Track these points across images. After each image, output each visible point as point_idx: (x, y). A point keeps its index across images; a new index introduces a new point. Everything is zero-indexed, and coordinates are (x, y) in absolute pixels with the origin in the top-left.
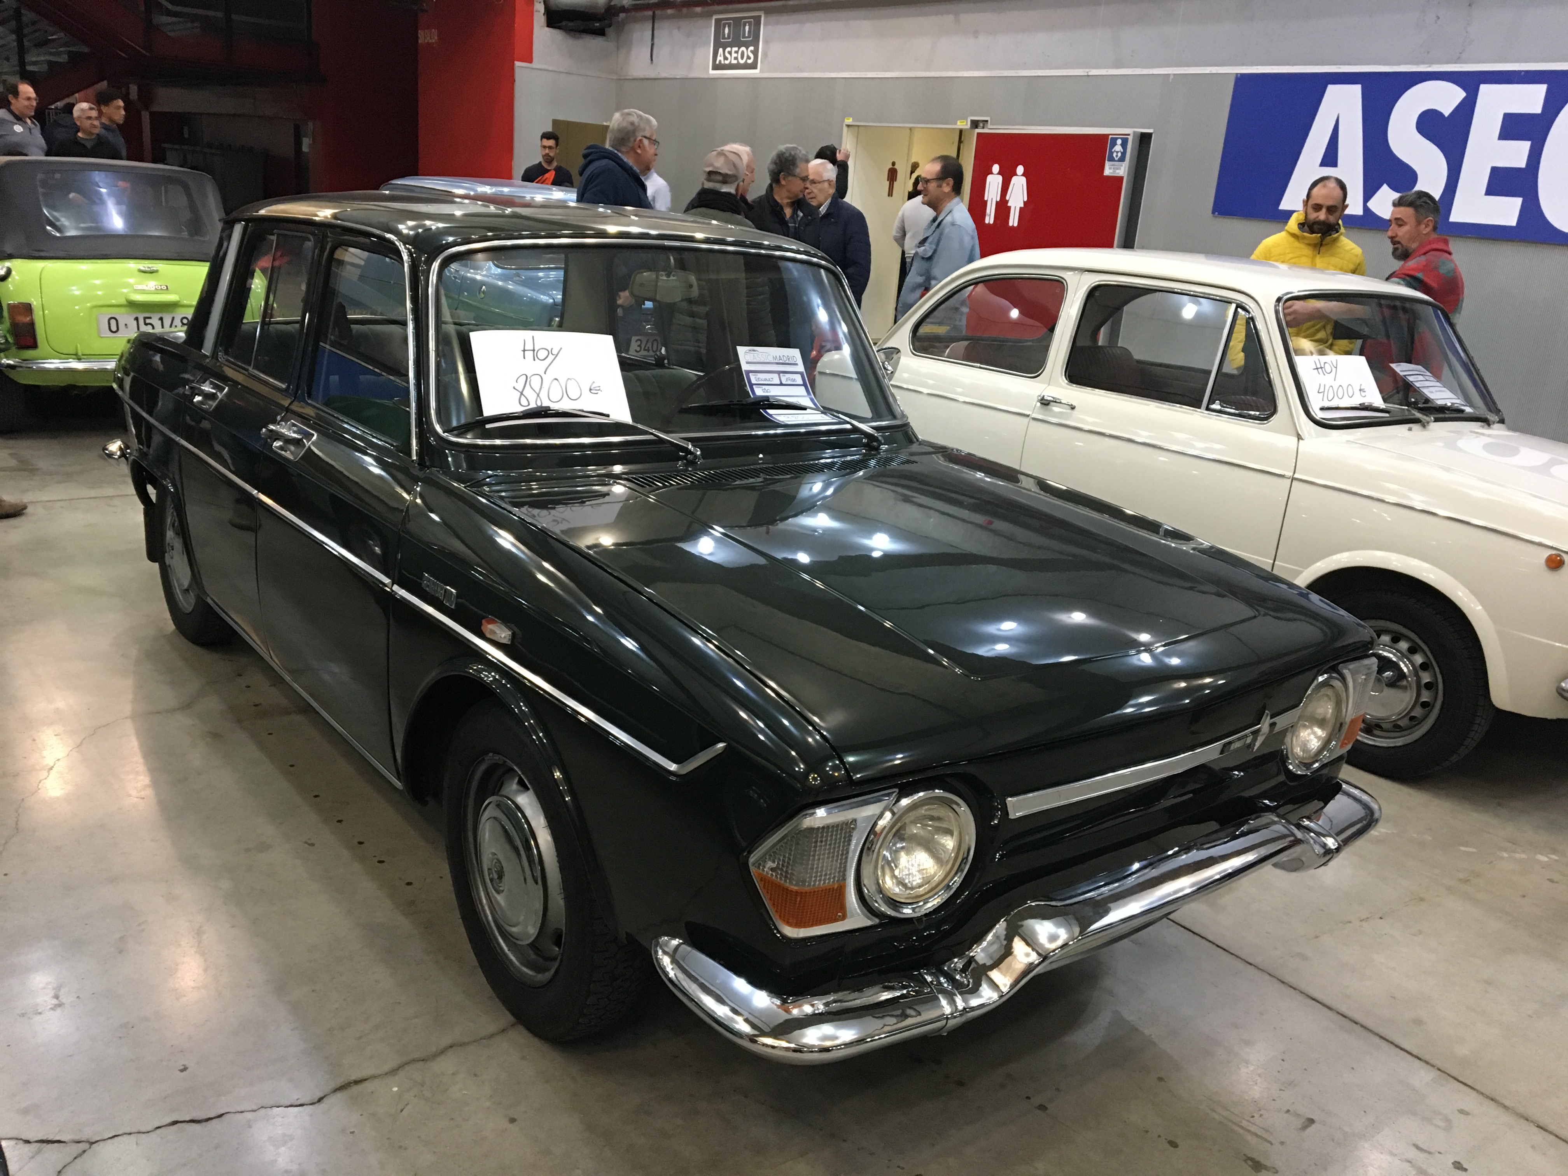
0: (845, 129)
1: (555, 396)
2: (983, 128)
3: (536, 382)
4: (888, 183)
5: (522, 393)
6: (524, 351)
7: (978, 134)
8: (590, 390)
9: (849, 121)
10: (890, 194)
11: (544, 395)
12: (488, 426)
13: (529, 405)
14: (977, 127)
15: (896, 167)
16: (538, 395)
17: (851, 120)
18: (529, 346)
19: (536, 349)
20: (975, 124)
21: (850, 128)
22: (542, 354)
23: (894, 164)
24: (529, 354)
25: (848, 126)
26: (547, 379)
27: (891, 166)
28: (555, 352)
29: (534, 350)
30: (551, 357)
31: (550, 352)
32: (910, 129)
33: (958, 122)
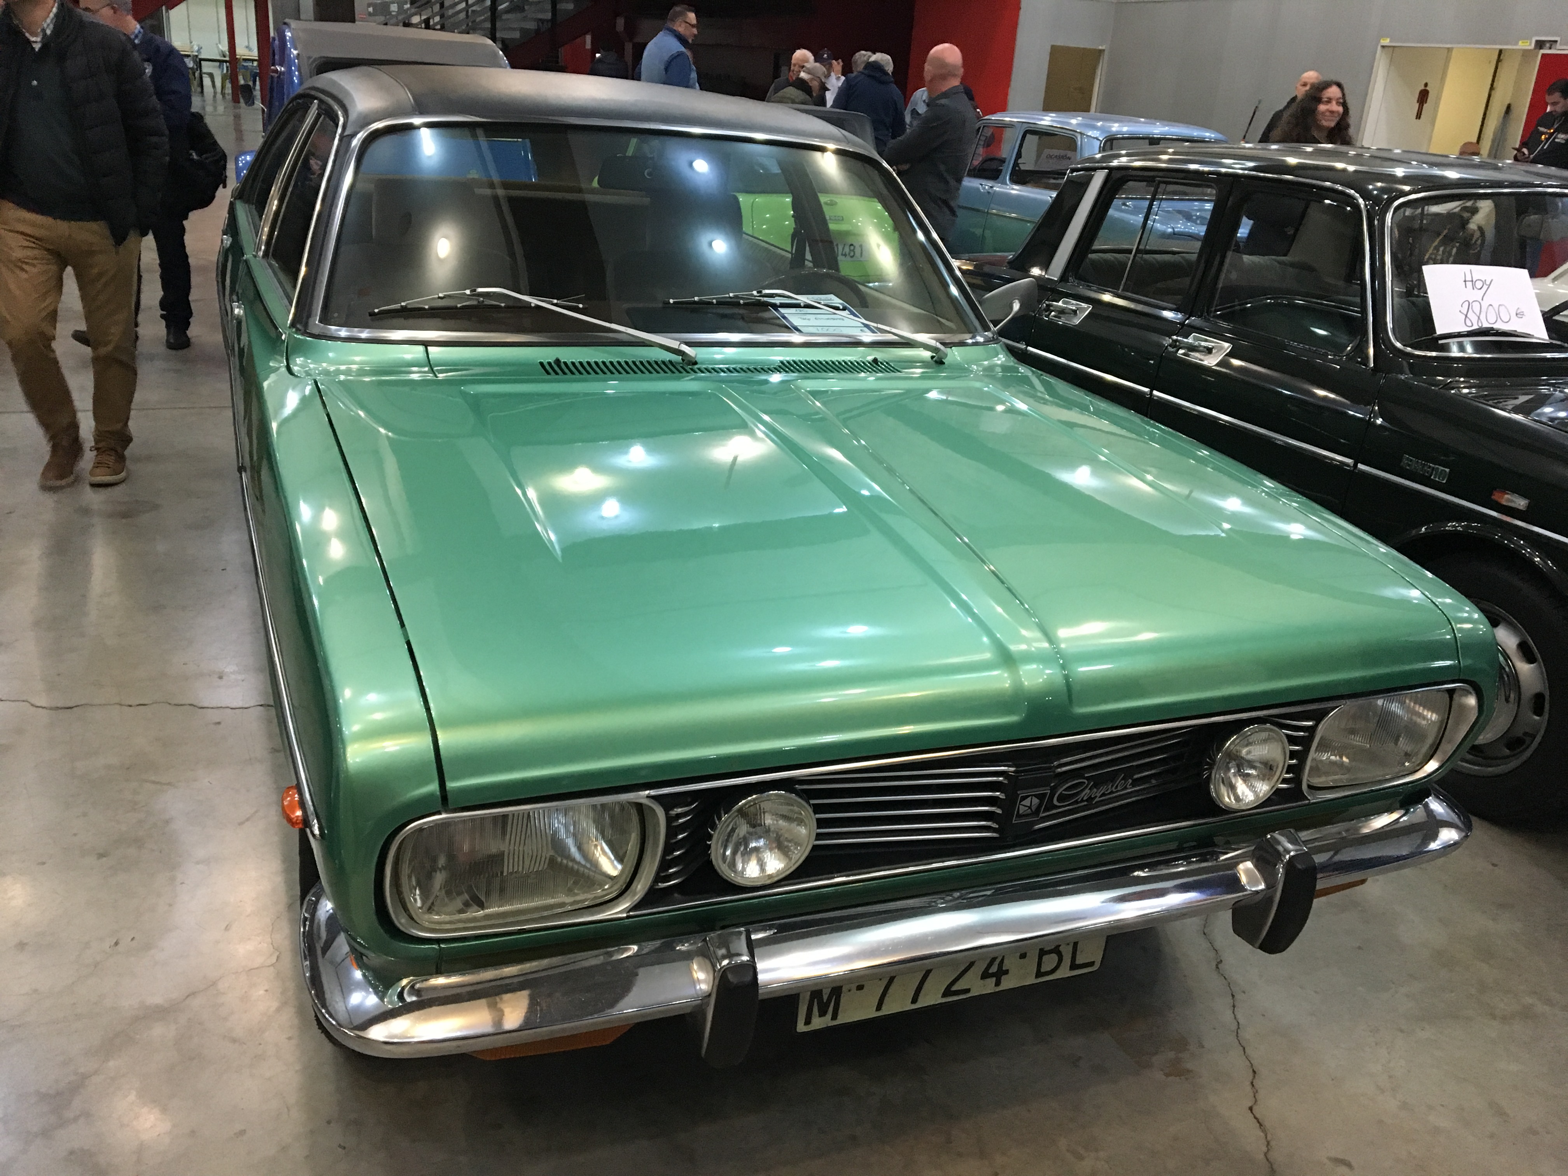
0: (1379, 48)
1: (1492, 319)
2: (1550, 48)
3: (1476, 307)
4: (1417, 105)
5: (1466, 316)
6: (1465, 281)
7: (1543, 55)
8: (1517, 314)
9: (1386, 42)
10: (1418, 116)
11: (1483, 317)
12: (1440, 342)
13: (1472, 325)
14: (1541, 48)
15: (1428, 88)
16: (1479, 318)
17: (1388, 40)
18: (1469, 278)
19: (1474, 280)
20: (1540, 44)
21: (1386, 49)
22: (1479, 284)
23: (1426, 85)
24: (1469, 284)
25: (1383, 47)
26: (1485, 304)
27: (1423, 87)
28: (1488, 283)
29: (1472, 281)
30: (1485, 287)
31: (1484, 282)
32: (1448, 49)
33: (1520, 42)
